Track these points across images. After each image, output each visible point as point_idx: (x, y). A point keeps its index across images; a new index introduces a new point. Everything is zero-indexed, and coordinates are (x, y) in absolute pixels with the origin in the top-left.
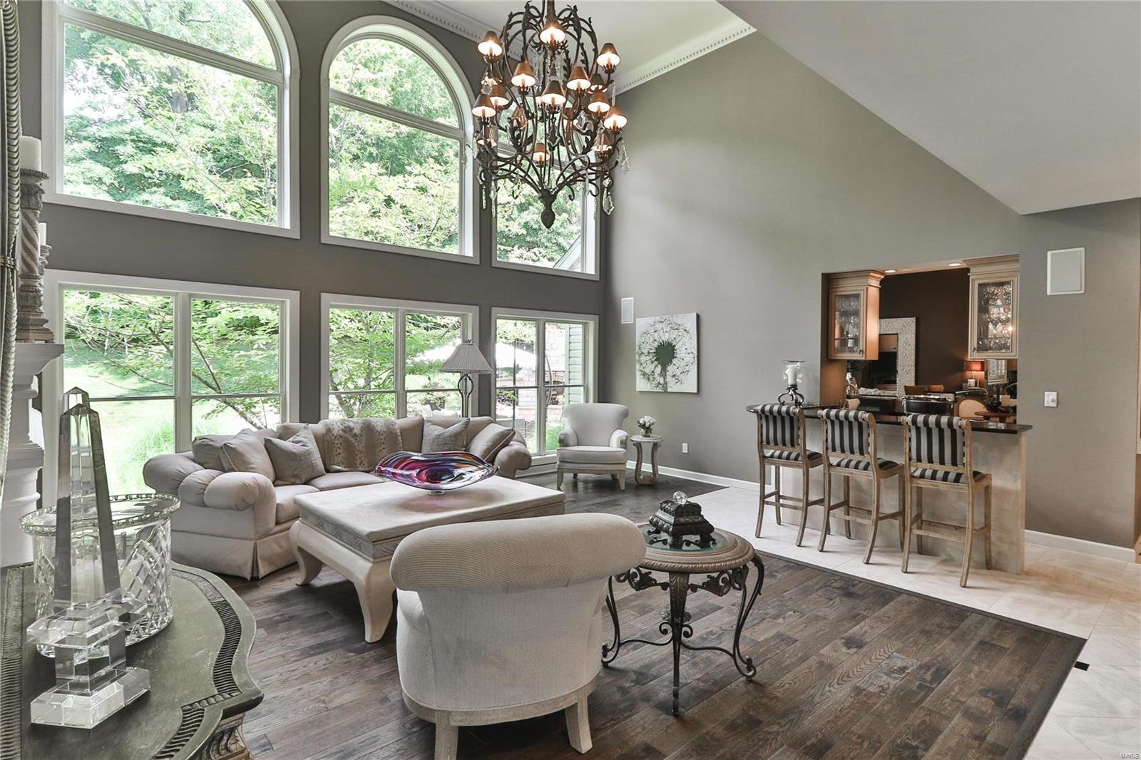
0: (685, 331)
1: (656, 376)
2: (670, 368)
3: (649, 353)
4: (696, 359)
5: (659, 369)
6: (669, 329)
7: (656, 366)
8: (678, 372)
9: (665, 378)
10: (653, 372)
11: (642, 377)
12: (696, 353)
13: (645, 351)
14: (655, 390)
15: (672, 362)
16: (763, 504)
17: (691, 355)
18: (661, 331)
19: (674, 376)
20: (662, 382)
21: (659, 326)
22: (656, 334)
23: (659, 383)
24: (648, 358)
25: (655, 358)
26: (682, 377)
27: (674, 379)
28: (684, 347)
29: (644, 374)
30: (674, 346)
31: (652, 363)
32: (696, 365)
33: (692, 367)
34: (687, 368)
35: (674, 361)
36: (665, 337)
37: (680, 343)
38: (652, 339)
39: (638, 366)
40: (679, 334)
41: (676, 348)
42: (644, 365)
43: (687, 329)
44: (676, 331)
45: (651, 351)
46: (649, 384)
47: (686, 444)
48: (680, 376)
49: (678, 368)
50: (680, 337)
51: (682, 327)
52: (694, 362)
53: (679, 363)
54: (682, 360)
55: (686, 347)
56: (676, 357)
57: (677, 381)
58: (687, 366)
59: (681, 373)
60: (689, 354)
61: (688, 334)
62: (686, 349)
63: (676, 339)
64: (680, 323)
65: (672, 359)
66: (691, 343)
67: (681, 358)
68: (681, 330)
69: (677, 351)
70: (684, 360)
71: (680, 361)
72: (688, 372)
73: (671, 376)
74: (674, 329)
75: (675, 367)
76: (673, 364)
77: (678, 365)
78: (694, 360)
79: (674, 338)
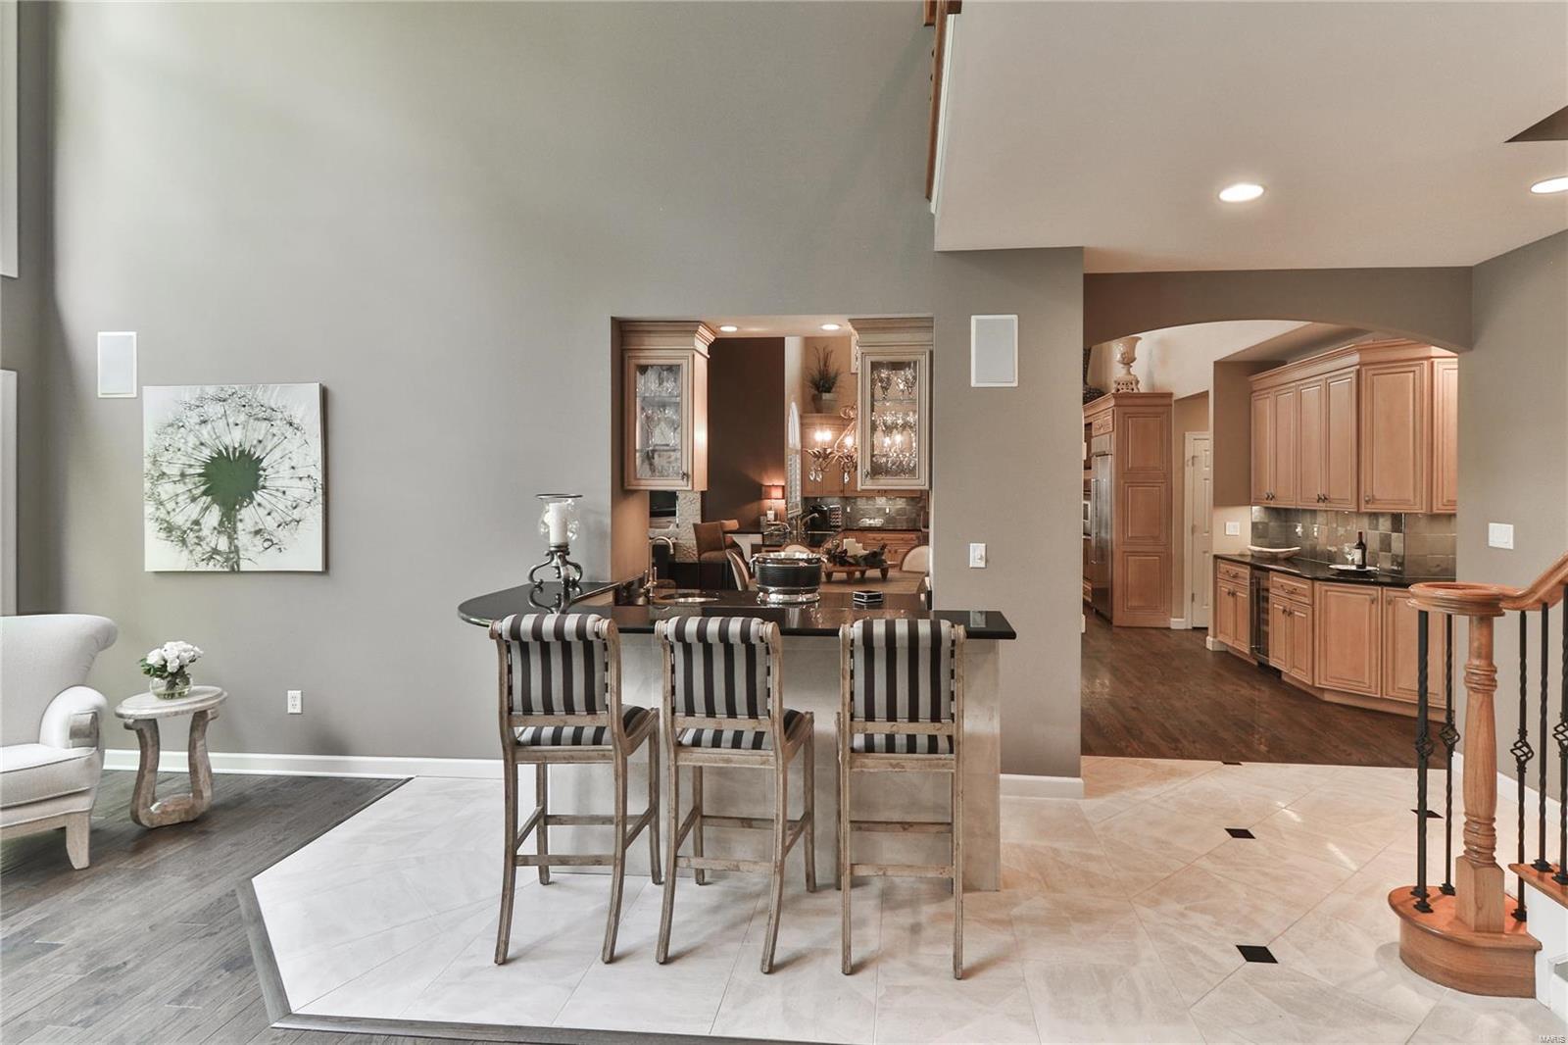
0: (291, 424)
1: (205, 532)
2: (248, 516)
3: (183, 475)
4: (319, 491)
5: (214, 516)
6: (242, 418)
7: (206, 509)
8: (270, 524)
9: (231, 539)
10: (197, 523)
11: (163, 535)
12: (318, 476)
13: (174, 471)
14: (203, 567)
15: (252, 498)
17: (305, 482)
18: (222, 423)
19: (257, 532)
20: (223, 544)
21: (213, 410)
22: (205, 431)
23: (215, 551)
24: (180, 488)
25: (203, 488)
26: (282, 534)
27: (258, 540)
28: (287, 464)
29: (169, 529)
30: (260, 460)
31: (194, 499)
32: (320, 507)
33: (308, 511)
34: (296, 514)
35: (258, 497)
36: (234, 438)
37: (277, 454)
38: (192, 441)
39: (149, 509)
40: (274, 430)
41: (264, 464)
42: (170, 506)
43: (296, 421)
44: (265, 424)
45: (191, 471)
46: (186, 552)
47: (297, 693)
48: (275, 534)
49: (269, 514)
50: (276, 438)
51: (280, 416)
52: (315, 498)
53: (274, 500)
54: (280, 494)
55: (293, 464)
56: (264, 487)
57: (266, 544)
58: (295, 508)
59: (279, 526)
60: (298, 480)
61: (298, 433)
62: (293, 468)
63: (264, 442)
64: (274, 406)
65: (254, 493)
66: (306, 455)
67: (277, 490)
68: (278, 422)
69: (266, 473)
70: (287, 493)
71: (276, 497)
72: (298, 522)
73: (250, 533)
74: (258, 419)
75: (260, 511)
76: (255, 503)
77: (269, 506)
78: (314, 495)
79: (260, 442)
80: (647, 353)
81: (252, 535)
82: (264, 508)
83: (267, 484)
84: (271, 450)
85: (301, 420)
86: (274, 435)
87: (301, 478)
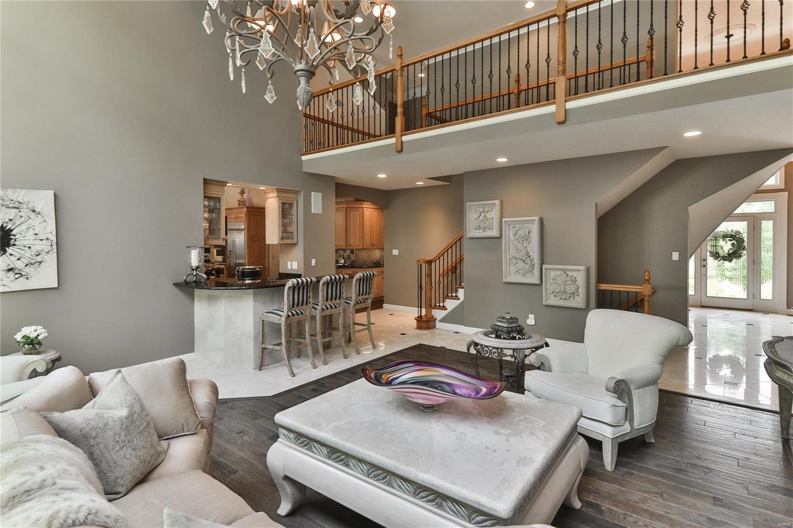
0: (34, 211)
4: (55, 246)
8: (20, 265)
12: (53, 239)
17: (45, 242)
26: (28, 270)
27: (11, 274)
28: (31, 232)
30: (11, 230)
32: (55, 255)
33: (47, 257)
34: (39, 259)
35: (9, 250)
37: (24, 227)
40: (22, 214)
41: (14, 232)
43: (37, 210)
44: (14, 210)
48: (23, 270)
49: (19, 259)
50: (23, 219)
51: (26, 206)
52: (52, 250)
53: (21, 252)
54: (27, 249)
55: (36, 232)
56: (14, 245)
57: (17, 276)
58: (38, 255)
59: (26, 265)
60: (39, 241)
61: (39, 216)
62: (36, 234)
63: (14, 220)
64: (21, 201)
65: (7, 248)
66: (45, 227)
67: (25, 246)
68: (25, 210)
69: (16, 237)
70: (32, 248)
71: (24, 250)
72: (40, 263)
73: (5, 270)
74: (9, 208)
75: (12, 258)
76: (7, 254)
77: (18, 256)
78: (51, 248)
79: (11, 220)
80: (210, 192)
81: (6, 272)
82: (15, 256)
83: (16, 243)
84: (20, 225)
85: (41, 209)
86: (21, 217)
87: (41, 240)
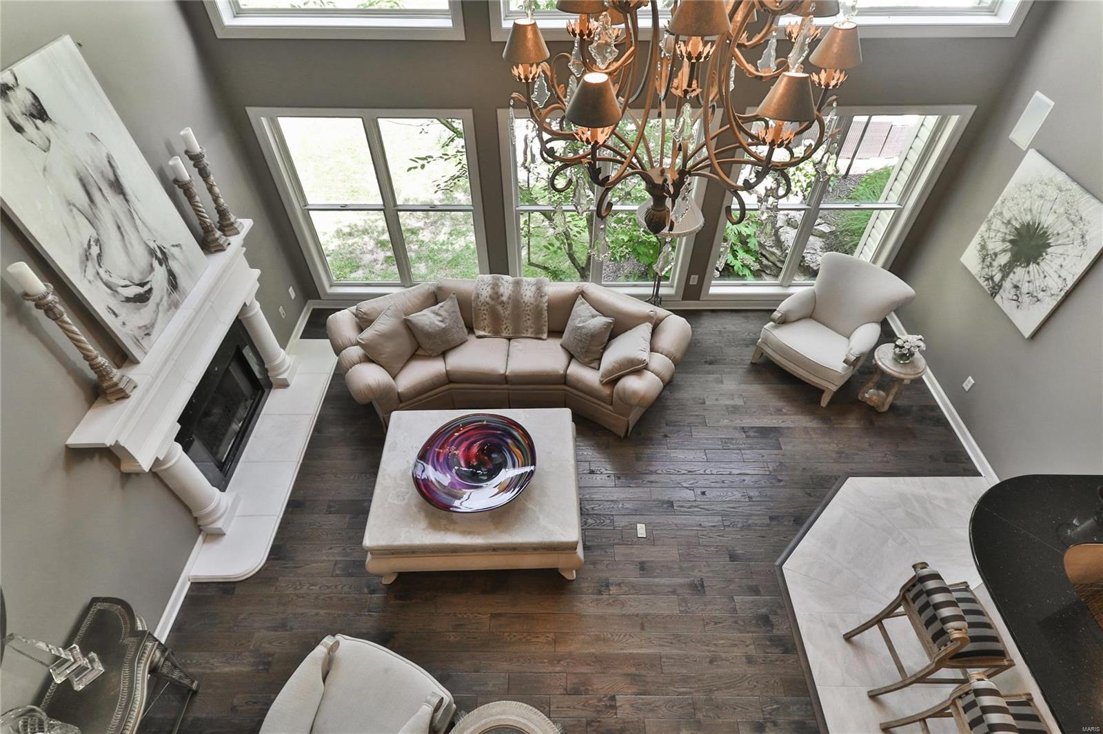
0: (1083, 237)
1: (995, 264)
2: (1019, 273)
3: (1009, 222)
4: (1063, 293)
5: (1004, 259)
6: (1061, 210)
7: (1004, 251)
8: (1025, 288)
9: (1003, 279)
10: (996, 254)
11: (979, 247)
12: (1070, 283)
13: (1007, 215)
14: (981, 281)
15: (1028, 265)
16: (876, 623)
17: (1060, 281)
18: (1049, 205)
19: (1016, 287)
20: (997, 278)
21: (1052, 193)
22: (1038, 203)
23: (992, 278)
24: (1003, 229)
25: (1012, 237)
26: (1025, 299)
27: (1013, 291)
28: (1061, 261)
29: (983, 247)
30: (1049, 246)
31: (1004, 240)
32: (1055, 303)
33: (1048, 299)
34: (1041, 295)
35: (1032, 267)
36: (1047, 220)
37: (1060, 250)
38: (1027, 205)
39: (983, 227)
40: (1071, 233)
41: (1049, 250)
42: (992, 234)
43: (1087, 238)
44: (1069, 225)
45: (1014, 222)
46: (980, 266)
47: (973, 380)
48: (1023, 295)
49: (1029, 282)
50: (1068, 239)
51: (1081, 226)
52: (1057, 295)
53: (1037, 276)
54: (1042, 276)
55: (1064, 264)
56: (1038, 264)
57: (1015, 297)
58: (1043, 291)
59: (1028, 293)
60: (1057, 276)
61: (1082, 247)
62: (1061, 266)
63: (1060, 236)
64: (1083, 217)
65: (1031, 262)
66: (1075, 265)
67: (1043, 272)
68: (1077, 230)
69: (1046, 257)
70: (1047, 278)
71: (1039, 275)
72: (1039, 300)
73: (1013, 284)
74: (1068, 218)
75: (1027, 275)
76: (1028, 269)
77: (1032, 278)
78: (1058, 293)
79: (1058, 234)
81: (1012, 286)
82: (1029, 276)
83: (1041, 264)
84: (1059, 245)
85: (1090, 239)
86: (1068, 236)
87: (1060, 276)
